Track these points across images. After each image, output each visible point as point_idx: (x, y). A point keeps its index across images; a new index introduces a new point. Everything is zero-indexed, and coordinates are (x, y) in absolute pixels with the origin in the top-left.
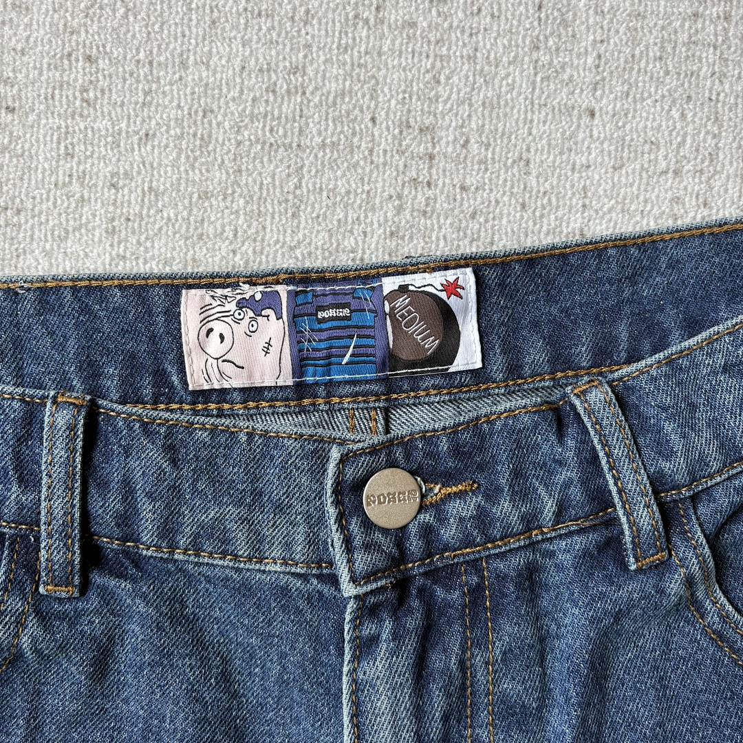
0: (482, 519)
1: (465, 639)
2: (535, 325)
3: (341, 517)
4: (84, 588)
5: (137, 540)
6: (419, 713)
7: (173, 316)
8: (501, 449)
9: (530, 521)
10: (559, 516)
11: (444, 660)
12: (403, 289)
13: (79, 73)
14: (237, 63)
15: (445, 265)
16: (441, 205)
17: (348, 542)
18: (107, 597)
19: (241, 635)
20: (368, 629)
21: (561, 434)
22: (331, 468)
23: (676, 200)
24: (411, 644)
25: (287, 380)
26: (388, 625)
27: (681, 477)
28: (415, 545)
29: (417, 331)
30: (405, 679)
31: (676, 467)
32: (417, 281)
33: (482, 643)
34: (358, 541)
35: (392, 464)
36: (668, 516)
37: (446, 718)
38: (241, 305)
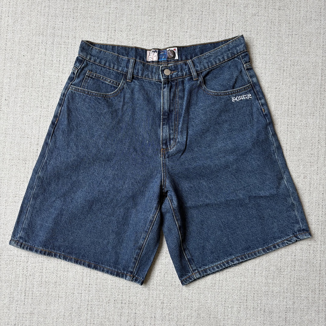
0: (177, 74)
1: (175, 88)
2: (184, 55)
3: (162, 73)
4: (132, 81)
5: (138, 76)
6: (170, 95)
7: (146, 53)
8: (179, 67)
9: (183, 75)
10: (186, 74)
11: (173, 90)
12: (169, 50)
13: (129, 27)
14: (147, 26)
15: (174, 47)
16: (170, 42)
17: (162, 75)
18: (134, 82)
19: (149, 89)
20: (164, 86)
21: (186, 66)
22: (160, 68)
23: (197, 42)
24: (169, 87)
25: (157, 60)
26: (167, 85)
27: (199, 70)
28: (170, 77)
29: (171, 54)
30: (169, 91)
31: (199, 69)
32: (171, 49)
33: (177, 89)
34: (163, 75)
35: (167, 69)
36: (198, 75)
37: (173, 97)
38: (152, 52)
